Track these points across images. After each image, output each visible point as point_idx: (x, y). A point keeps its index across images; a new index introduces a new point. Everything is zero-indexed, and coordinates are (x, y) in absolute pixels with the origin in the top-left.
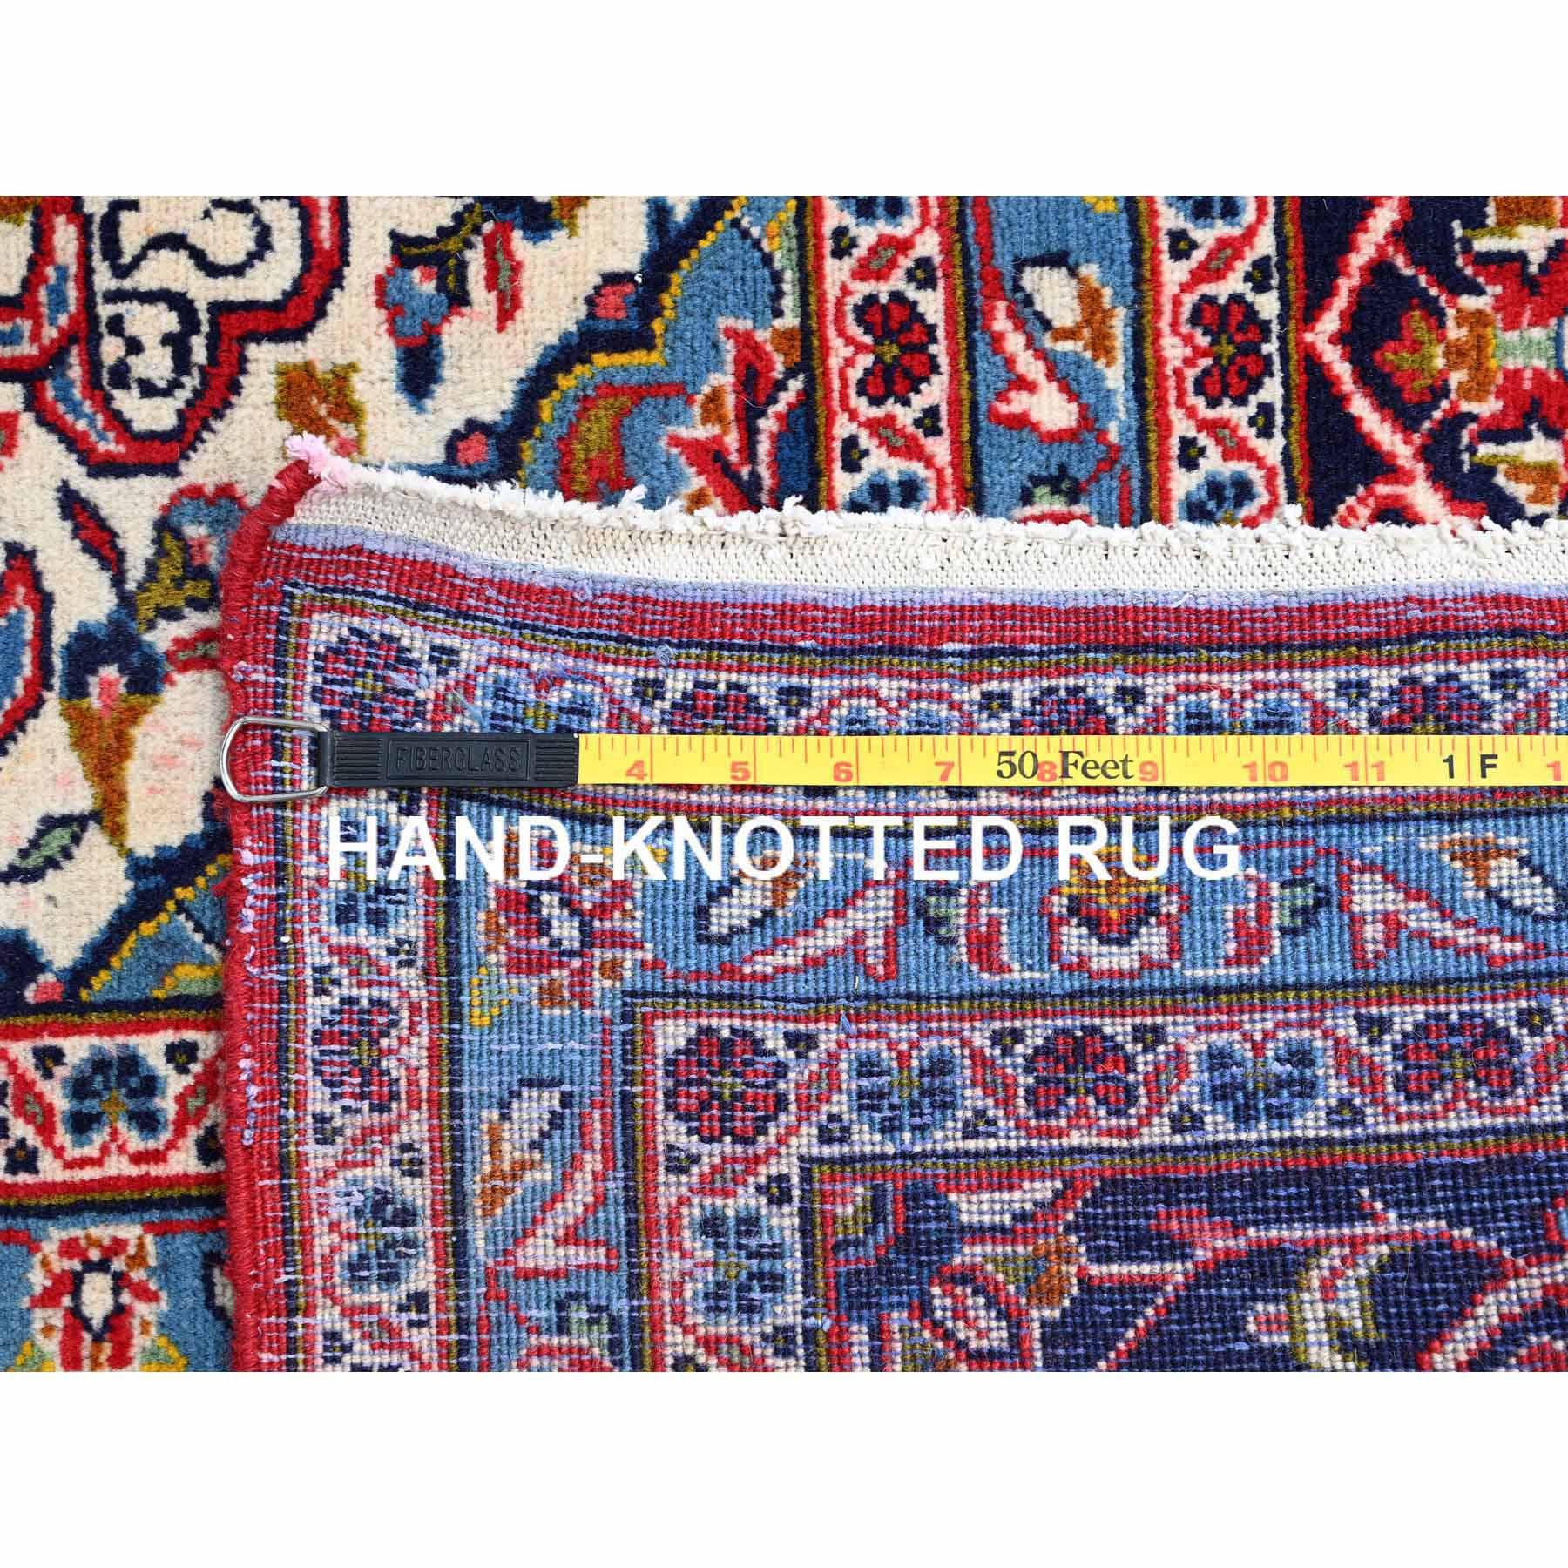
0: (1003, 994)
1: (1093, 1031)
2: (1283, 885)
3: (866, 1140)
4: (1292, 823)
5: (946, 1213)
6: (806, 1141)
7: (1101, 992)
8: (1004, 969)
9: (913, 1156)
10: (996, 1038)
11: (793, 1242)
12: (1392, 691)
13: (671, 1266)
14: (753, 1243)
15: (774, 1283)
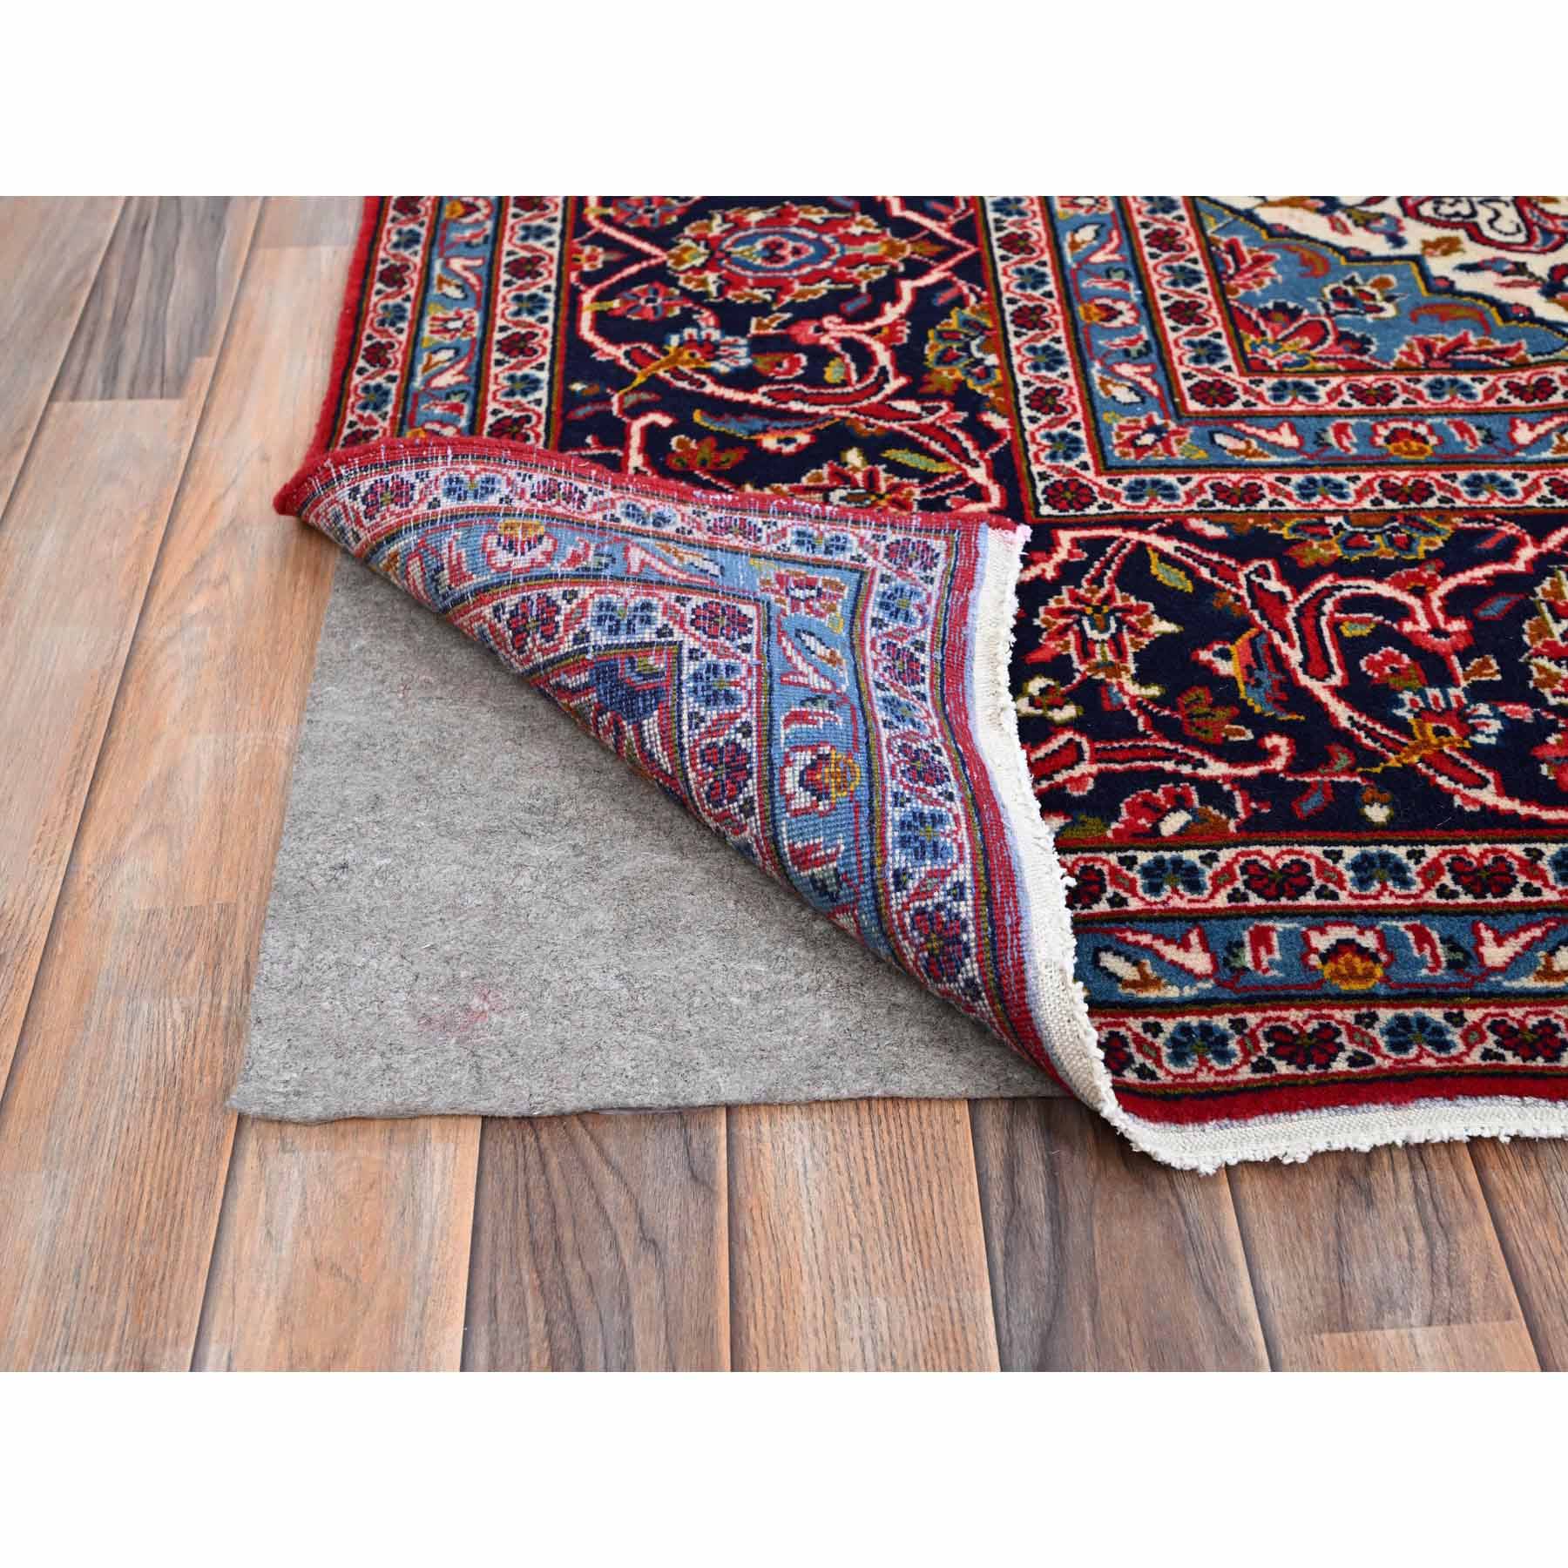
0: (771, 726)
1: (750, 774)
2: (836, 870)
3: (689, 668)
4: (872, 867)
5: (647, 712)
6: (689, 643)
7: (772, 774)
8: (786, 725)
9: (679, 689)
10: (746, 724)
11: (637, 639)
12: (957, 915)
13: (627, 591)
14: (637, 621)
15: (614, 631)
